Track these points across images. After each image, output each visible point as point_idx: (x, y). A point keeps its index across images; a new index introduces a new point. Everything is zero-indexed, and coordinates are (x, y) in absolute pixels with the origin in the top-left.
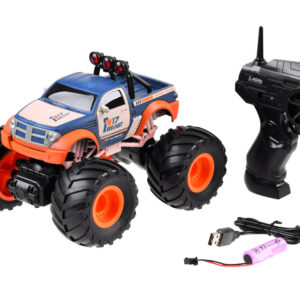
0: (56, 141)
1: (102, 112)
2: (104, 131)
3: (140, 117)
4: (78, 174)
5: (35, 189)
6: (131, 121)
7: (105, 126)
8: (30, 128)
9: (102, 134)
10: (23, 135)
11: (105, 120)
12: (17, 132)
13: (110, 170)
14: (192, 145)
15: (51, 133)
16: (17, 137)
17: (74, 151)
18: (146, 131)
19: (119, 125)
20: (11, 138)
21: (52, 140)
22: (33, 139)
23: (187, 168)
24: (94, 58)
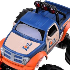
1: (48, 40)
7: (50, 46)
12: (5, 55)
19: (55, 42)
24: (36, 4)
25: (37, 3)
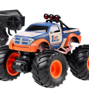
0: (33, 43)
1: (51, 33)
2: (52, 41)
3: (66, 39)
4: (43, 55)
5: (24, 64)
6: (63, 40)
7: (52, 39)
8: (21, 38)
9: (51, 42)
10: (18, 42)
11: (53, 36)
12: (16, 42)
13: (56, 53)
14: (87, 52)
15: (30, 39)
16: (16, 44)
17: (40, 49)
18: (68, 47)
19: (58, 40)
20: (13, 45)
21: (31, 42)
22: (23, 43)
23: (86, 62)
25: (46, 15)
